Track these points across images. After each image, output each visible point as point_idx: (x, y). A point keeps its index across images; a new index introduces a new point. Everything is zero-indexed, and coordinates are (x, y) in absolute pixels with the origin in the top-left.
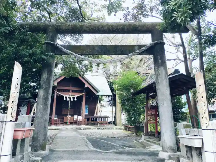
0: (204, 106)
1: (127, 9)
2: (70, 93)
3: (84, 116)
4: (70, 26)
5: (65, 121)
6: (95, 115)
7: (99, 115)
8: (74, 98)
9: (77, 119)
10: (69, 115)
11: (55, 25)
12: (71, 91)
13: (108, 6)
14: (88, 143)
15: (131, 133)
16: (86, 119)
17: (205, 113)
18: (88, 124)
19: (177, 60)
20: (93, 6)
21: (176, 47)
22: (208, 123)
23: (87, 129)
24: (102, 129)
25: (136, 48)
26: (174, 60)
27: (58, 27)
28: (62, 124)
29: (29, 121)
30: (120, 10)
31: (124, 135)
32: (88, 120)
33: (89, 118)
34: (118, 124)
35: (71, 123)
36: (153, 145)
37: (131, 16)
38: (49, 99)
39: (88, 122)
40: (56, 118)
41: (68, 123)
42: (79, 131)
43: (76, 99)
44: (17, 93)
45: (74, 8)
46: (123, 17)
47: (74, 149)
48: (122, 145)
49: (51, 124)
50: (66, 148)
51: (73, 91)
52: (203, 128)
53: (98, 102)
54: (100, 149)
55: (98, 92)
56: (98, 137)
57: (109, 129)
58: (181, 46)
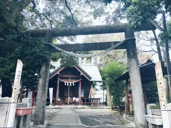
0: (162, 90)
1: (108, 14)
2: (69, 80)
3: (80, 98)
4: (62, 31)
5: (66, 102)
6: (89, 97)
7: (92, 97)
8: (72, 84)
9: (75, 100)
10: (69, 97)
11: (51, 30)
12: (70, 78)
13: (93, 12)
14: (79, 119)
15: (117, 112)
16: (82, 100)
17: (163, 97)
18: (84, 104)
19: (152, 52)
20: (82, 13)
21: (150, 41)
22: (165, 105)
23: (83, 108)
24: (94, 108)
25: (112, 44)
26: (150, 51)
27: (53, 32)
28: (64, 104)
29: (30, 102)
30: (103, 14)
31: (110, 114)
32: (84, 101)
33: (85, 100)
34: (108, 105)
35: (70, 103)
36: (131, 122)
37: (111, 19)
38: (46, 86)
39: (84, 103)
40: (59, 100)
41: (68, 104)
42: (76, 110)
43: (74, 85)
44: (19, 82)
45: (68, 15)
46: (105, 20)
47: (66, 124)
48: (105, 122)
49: (55, 104)
50: (60, 123)
51: (72, 78)
52: (161, 109)
53: (92, 87)
54: (86, 125)
55: (90, 79)
56: (88, 115)
57: (100, 109)
58: (154, 40)
